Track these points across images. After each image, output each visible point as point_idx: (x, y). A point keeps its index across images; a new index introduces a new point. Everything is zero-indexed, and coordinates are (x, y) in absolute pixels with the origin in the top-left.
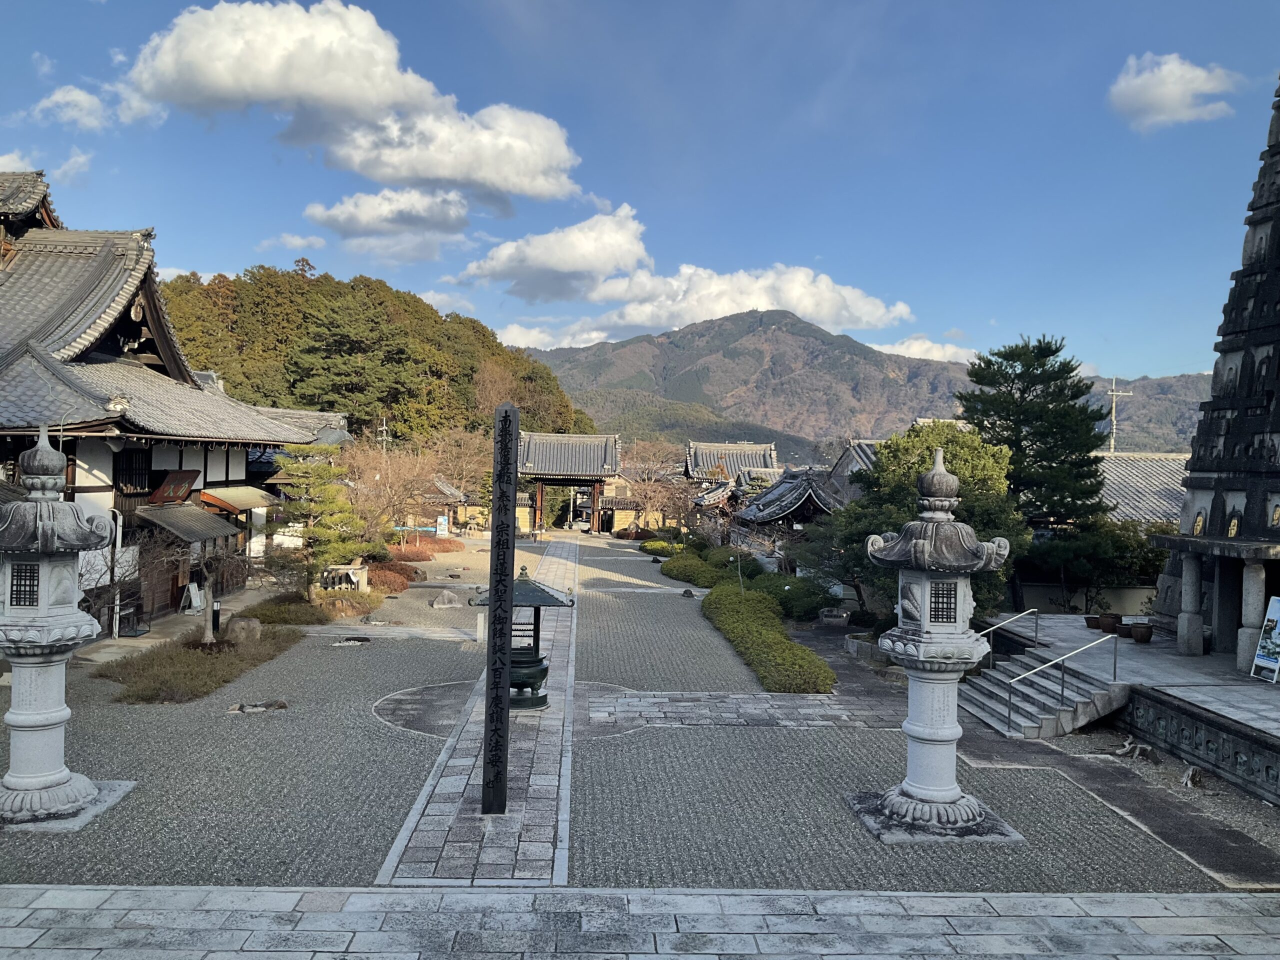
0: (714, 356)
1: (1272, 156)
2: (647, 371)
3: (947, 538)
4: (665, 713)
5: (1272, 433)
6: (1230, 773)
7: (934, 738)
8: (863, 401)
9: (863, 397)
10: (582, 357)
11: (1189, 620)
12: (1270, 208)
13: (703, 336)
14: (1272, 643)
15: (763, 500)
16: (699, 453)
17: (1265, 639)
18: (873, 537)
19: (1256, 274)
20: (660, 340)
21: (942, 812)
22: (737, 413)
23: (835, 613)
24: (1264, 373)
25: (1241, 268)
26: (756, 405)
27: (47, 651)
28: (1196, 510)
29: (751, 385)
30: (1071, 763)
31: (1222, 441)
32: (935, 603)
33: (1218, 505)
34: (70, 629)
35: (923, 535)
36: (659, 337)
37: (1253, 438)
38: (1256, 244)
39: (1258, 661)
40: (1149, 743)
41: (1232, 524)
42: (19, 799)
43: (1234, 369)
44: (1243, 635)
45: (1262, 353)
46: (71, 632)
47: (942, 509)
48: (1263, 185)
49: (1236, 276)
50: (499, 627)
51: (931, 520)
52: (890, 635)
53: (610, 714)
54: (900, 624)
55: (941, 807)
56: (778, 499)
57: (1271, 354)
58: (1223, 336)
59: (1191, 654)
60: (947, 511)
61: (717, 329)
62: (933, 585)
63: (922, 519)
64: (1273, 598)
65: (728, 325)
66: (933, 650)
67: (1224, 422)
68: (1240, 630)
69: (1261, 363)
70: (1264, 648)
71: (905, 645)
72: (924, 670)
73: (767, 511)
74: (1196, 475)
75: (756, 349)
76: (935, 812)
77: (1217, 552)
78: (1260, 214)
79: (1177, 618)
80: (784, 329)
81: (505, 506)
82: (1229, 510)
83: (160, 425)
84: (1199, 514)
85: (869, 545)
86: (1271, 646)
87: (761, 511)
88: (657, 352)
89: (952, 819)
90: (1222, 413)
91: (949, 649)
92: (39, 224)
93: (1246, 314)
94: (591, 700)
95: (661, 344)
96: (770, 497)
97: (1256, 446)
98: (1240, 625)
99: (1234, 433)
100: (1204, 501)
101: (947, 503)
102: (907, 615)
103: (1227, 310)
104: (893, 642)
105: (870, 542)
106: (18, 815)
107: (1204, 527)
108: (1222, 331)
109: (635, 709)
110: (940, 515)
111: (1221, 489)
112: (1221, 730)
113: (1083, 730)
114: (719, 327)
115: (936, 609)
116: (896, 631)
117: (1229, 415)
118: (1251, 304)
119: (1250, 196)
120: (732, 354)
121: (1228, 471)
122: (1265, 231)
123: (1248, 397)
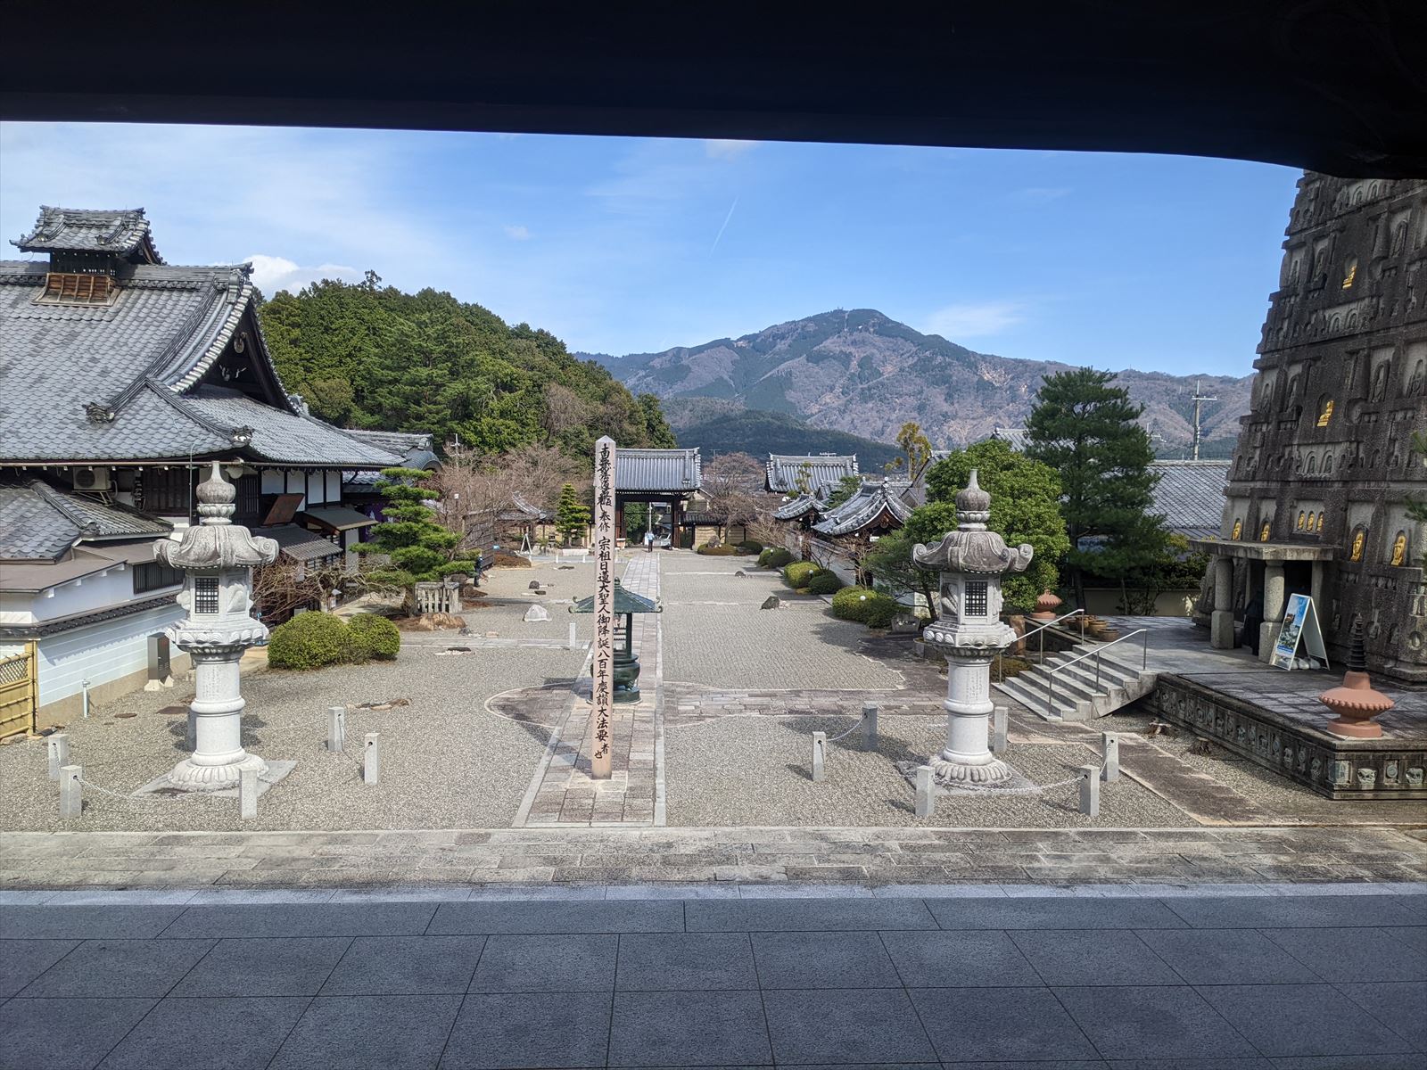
0: (797, 360)
1: (1307, 185)
2: (726, 377)
3: (980, 545)
5: (1299, 445)
6: (1232, 744)
7: (969, 712)
8: (956, 405)
9: (956, 401)
10: (656, 363)
11: (1220, 616)
12: (1304, 234)
13: (785, 338)
14: (1290, 635)
15: (840, 514)
16: (779, 466)
17: (1284, 631)
18: (918, 546)
19: (1290, 296)
20: (740, 343)
21: (975, 772)
22: (822, 421)
24: (1295, 389)
25: (1279, 290)
26: (842, 412)
27: (227, 651)
28: (1235, 517)
29: (838, 390)
31: (1258, 452)
32: (969, 599)
33: (1254, 512)
34: (246, 631)
35: (958, 544)
36: (738, 340)
37: (1284, 449)
38: (1292, 268)
39: (1277, 651)
40: (1169, 722)
41: (1265, 528)
42: (208, 772)
43: (1270, 385)
45: (1296, 370)
46: (245, 635)
47: (976, 520)
48: (1299, 211)
49: (1273, 297)
50: (603, 625)
53: (695, 707)
54: (940, 618)
55: (974, 768)
56: (854, 513)
57: (1301, 371)
58: (1262, 354)
59: (1224, 648)
60: (980, 522)
61: (799, 331)
62: (968, 585)
63: (960, 529)
64: (1293, 596)
65: (811, 327)
66: (967, 638)
67: (1260, 435)
68: (1262, 624)
69: (1293, 381)
71: (945, 635)
72: (960, 656)
73: (844, 525)
74: (1235, 485)
75: (841, 351)
76: (968, 772)
78: (1295, 240)
79: (1211, 614)
80: (872, 330)
81: (606, 524)
82: (1262, 517)
83: (275, 453)
84: (1238, 520)
85: (915, 552)
86: (1288, 638)
87: (838, 524)
88: (736, 356)
89: (983, 778)
90: (1259, 427)
91: (981, 638)
92: (144, 262)
93: (1281, 334)
94: (679, 696)
95: (741, 348)
96: (848, 510)
97: (1286, 457)
99: (1271, 445)
100: (1242, 509)
101: (979, 516)
102: (946, 610)
104: (935, 633)
105: (915, 549)
106: (208, 784)
107: (1241, 532)
108: (1262, 349)
109: (719, 703)
110: (975, 526)
111: (1256, 498)
112: (1227, 707)
114: (802, 329)
115: (970, 605)
116: (937, 624)
117: (1264, 428)
118: (1286, 324)
119: (1287, 221)
120: (817, 358)
121: (1263, 480)
122: (1299, 256)
123: (1281, 411)
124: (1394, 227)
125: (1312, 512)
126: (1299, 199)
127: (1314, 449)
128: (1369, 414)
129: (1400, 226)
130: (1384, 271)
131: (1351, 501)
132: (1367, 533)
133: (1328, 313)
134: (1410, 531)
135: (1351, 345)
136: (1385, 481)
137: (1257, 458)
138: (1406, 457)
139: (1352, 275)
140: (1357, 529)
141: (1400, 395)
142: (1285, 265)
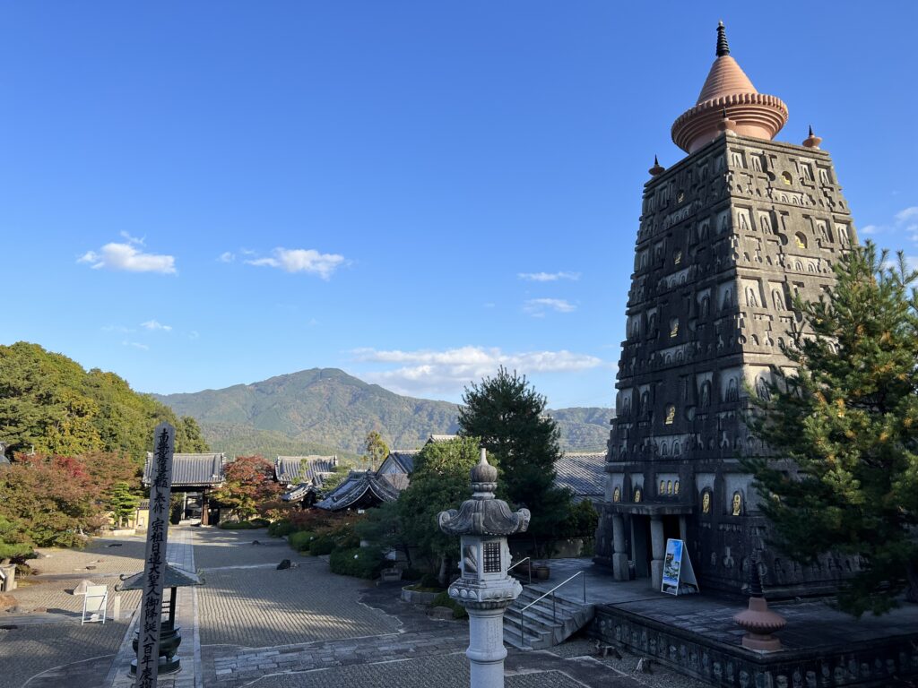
1: (638, 277)
2: (240, 408)
3: (493, 511)
4: (278, 663)
5: (654, 436)
6: (666, 660)
7: (490, 659)
10: (193, 399)
11: (620, 557)
12: (640, 306)
13: (281, 385)
14: (672, 569)
15: (335, 495)
16: (284, 464)
17: (667, 567)
18: (443, 513)
19: (634, 343)
20: (251, 388)
23: (392, 571)
24: (645, 400)
25: (626, 340)
28: (614, 486)
30: (567, 665)
31: (625, 442)
32: (487, 558)
33: (628, 482)
35: (477, 510)
36: (250, 385)
37: (644, 440)
39: (664, 582)
40: (612, 645)
43: (628, 399)
44: (655, 565)
45: (644, 389)
47: (488, 490)
48: (634, 293)
49: (623, 344)
50: (151, 608)
51: (481, 498)
52: (455, 585)
53: (233, 670)
54: (463, 576)
56: (347, 493)
57: (649, 389)
58: (620, 379)
59: (623, 580)
60: (490, 492)
62: (485, 545)
63: (475, 498)
64: (669, 540)
65: (299, 378)
66: (488, 593)
67: (625, 431)
68: (652, 562)
69: (644, 395)
70: (667, 572)
71: (468, 591)
72: (482, 609)
73: (339, 502)
74: (612, 464)
77: (634, 512)
78: (634, 309)
79: (612, 557)
80: (337, 381)
81: (161, 505)
82: (634, 485)
84: (616, 488)
85: (441, 519)
86: (672, 571)
87: (335, 501)
88: (248, 396)
90: (624, 426)
91: (498, 592)
93: (632, 367)
94: (216, 660)
95: (251, 391)
96: (340, 492)
97: (646, 444)
98: (653, 559)
99: (634, 437)
100: (619, 480)
101: (490, 486)
102: (468, 569)
103: (621, 364)
104: (459, 590)
105: (441, 516)
107: (620, 497)
108: (619, 376)
109: (253, 663)
110: (487, 495)
111: (628, 472)
112: (658, 631)
113: (569, 640)
114: (292, 379)
115: (487, 563)
116: (460, 581)
117: (628, 426)
118: (634, 360)
119: (627, 299)
120: (302, 397)
121: (631, 461)
122: (638, 319)
123: (638, 415)
124: (699, 300)
125: (669, 481)
126: (633, 286)
127: (665, 439)
128: (701, 414)
129: (704, 299)
130: (697, 326)
131: (696, 472)
132: (711, 494)
133: (662, 353)
134: (743, 491)
135: (682, 371)
136: (720, 458)
137: (625, 446)
138: (733, 442)
139: (676, 329)
140: (704, 492)
141: (720, 401)
142: (629, 325)
